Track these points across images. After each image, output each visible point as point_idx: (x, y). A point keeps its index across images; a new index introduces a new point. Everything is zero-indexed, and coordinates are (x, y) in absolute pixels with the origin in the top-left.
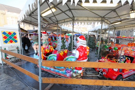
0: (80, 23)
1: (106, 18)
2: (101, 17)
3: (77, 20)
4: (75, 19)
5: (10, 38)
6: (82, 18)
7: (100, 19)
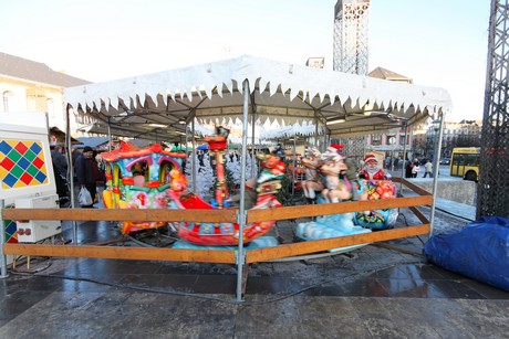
0: (268, 121)
1: (324, 114)
2: (314, 109)
3: (263, 113)
4: (258, 110)
5: (24, 164)
6: (275, 109)
7: (312, 114)
